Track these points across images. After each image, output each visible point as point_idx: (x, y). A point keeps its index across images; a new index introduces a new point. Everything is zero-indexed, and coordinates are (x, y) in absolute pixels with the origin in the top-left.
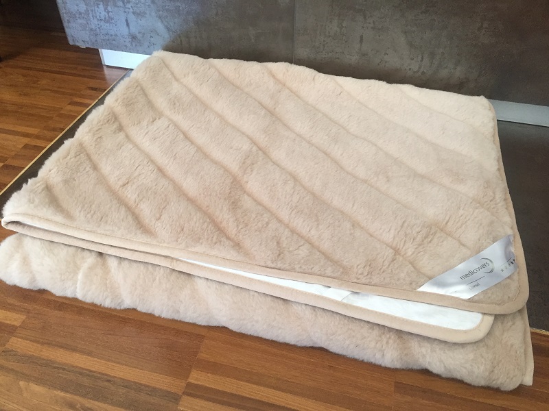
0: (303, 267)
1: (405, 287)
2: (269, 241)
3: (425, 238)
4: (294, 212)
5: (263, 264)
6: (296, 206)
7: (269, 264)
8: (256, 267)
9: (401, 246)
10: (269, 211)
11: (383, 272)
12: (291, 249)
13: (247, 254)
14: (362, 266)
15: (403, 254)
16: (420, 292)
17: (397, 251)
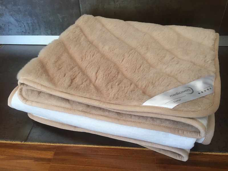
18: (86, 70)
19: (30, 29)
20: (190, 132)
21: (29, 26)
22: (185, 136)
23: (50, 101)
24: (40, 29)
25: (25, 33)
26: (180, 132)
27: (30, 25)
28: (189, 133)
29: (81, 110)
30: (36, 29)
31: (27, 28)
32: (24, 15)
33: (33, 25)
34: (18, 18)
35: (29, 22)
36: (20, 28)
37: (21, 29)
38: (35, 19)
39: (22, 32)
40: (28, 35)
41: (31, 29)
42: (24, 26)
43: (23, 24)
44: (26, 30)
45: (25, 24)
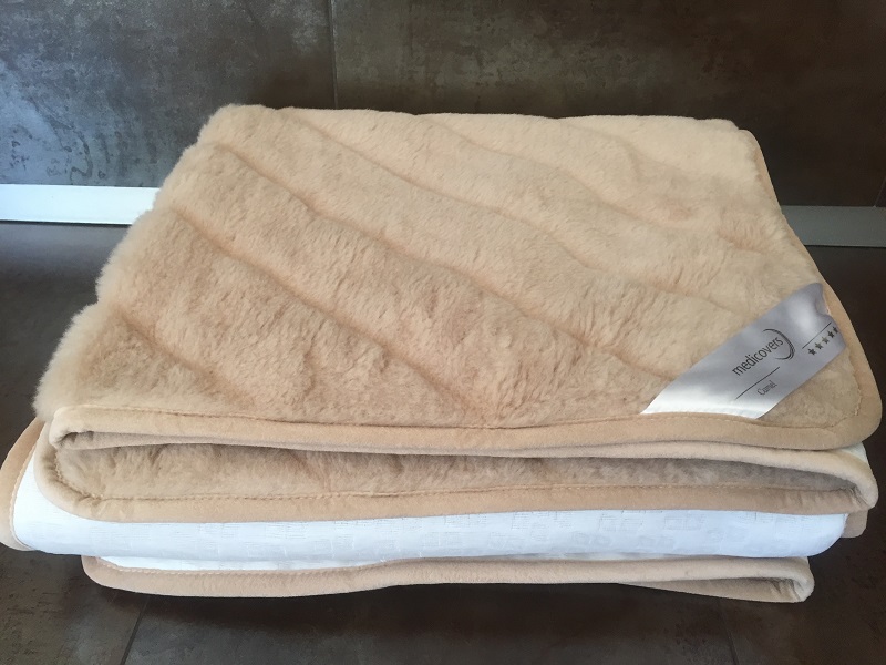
0: (371, 413)
1: (612, 413)
2: (285, 356)
3: (637, 304)
4: (344, 286)
5: (272, 414)
6: (348, 272)
7: (288, 413)
8: (258, 424)
9: (589, 327)
10: (286, 288)
11: (559, 386)
12: (338, 369)
13: (236, 396)
14: (511, 382)
15: (593, 340)
16: (649, 417)
17: (580, 340)
18: (339, 309)
19: (108, 161)
20: (821, 493)
21: (105, 147)
22: (806, 511)
23: (219, 482)
24: (155, 162)
25: (84, 175)
26: (788, 501)
27: (112, 141)
28: (818, 499)
29: (372, 494)
30: (137, 161)
31: (95, 153)
32: (87, 100)
33: (125, 144)
34: (61, 113)
35: (110, 130)
36: (65, 153)
37: (69, 161)
38: (137, 119)
39: (74, 169)
40: (97, 184)
41: (114, 160)
42: (86, 146)
43: (82, 138)
44: (90, 164)
45: (90, 140)
